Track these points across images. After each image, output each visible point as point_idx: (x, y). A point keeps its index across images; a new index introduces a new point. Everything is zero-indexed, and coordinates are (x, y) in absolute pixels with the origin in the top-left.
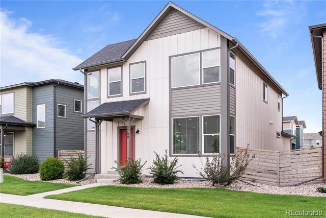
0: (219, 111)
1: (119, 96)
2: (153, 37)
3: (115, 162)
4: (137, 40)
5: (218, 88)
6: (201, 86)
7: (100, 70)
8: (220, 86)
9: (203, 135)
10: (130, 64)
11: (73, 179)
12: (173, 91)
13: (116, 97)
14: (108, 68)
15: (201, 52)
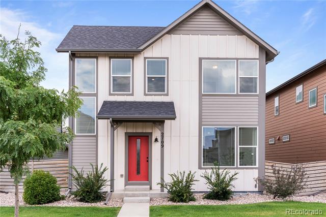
0: (257, 123)
1: (127, 95)
2: (178, 32)
3: (122, 176)
4: (165, 28)
5: (256, 99)
6: (237, 95)
7: (97, 58)
8: (258, 97)
9: (239, 146)
10: (145, 58)
11: (93, 200)
12: (203, 97)
13: (124, 95)
14: (110, 58)
15: (237, 59)
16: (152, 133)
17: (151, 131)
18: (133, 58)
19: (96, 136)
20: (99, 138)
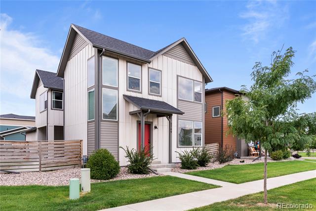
5: (201, 106)
6: (194, 103)
9: (194, 134)
10: (149, 68)
12: (179, 101)
13: (136, 92)
14: (127, 62)
15: (194, 80)
16: (152, 122)
17: (152, 121)
18: (141, 66)
19: (118, 122)
20: (120, 123)
